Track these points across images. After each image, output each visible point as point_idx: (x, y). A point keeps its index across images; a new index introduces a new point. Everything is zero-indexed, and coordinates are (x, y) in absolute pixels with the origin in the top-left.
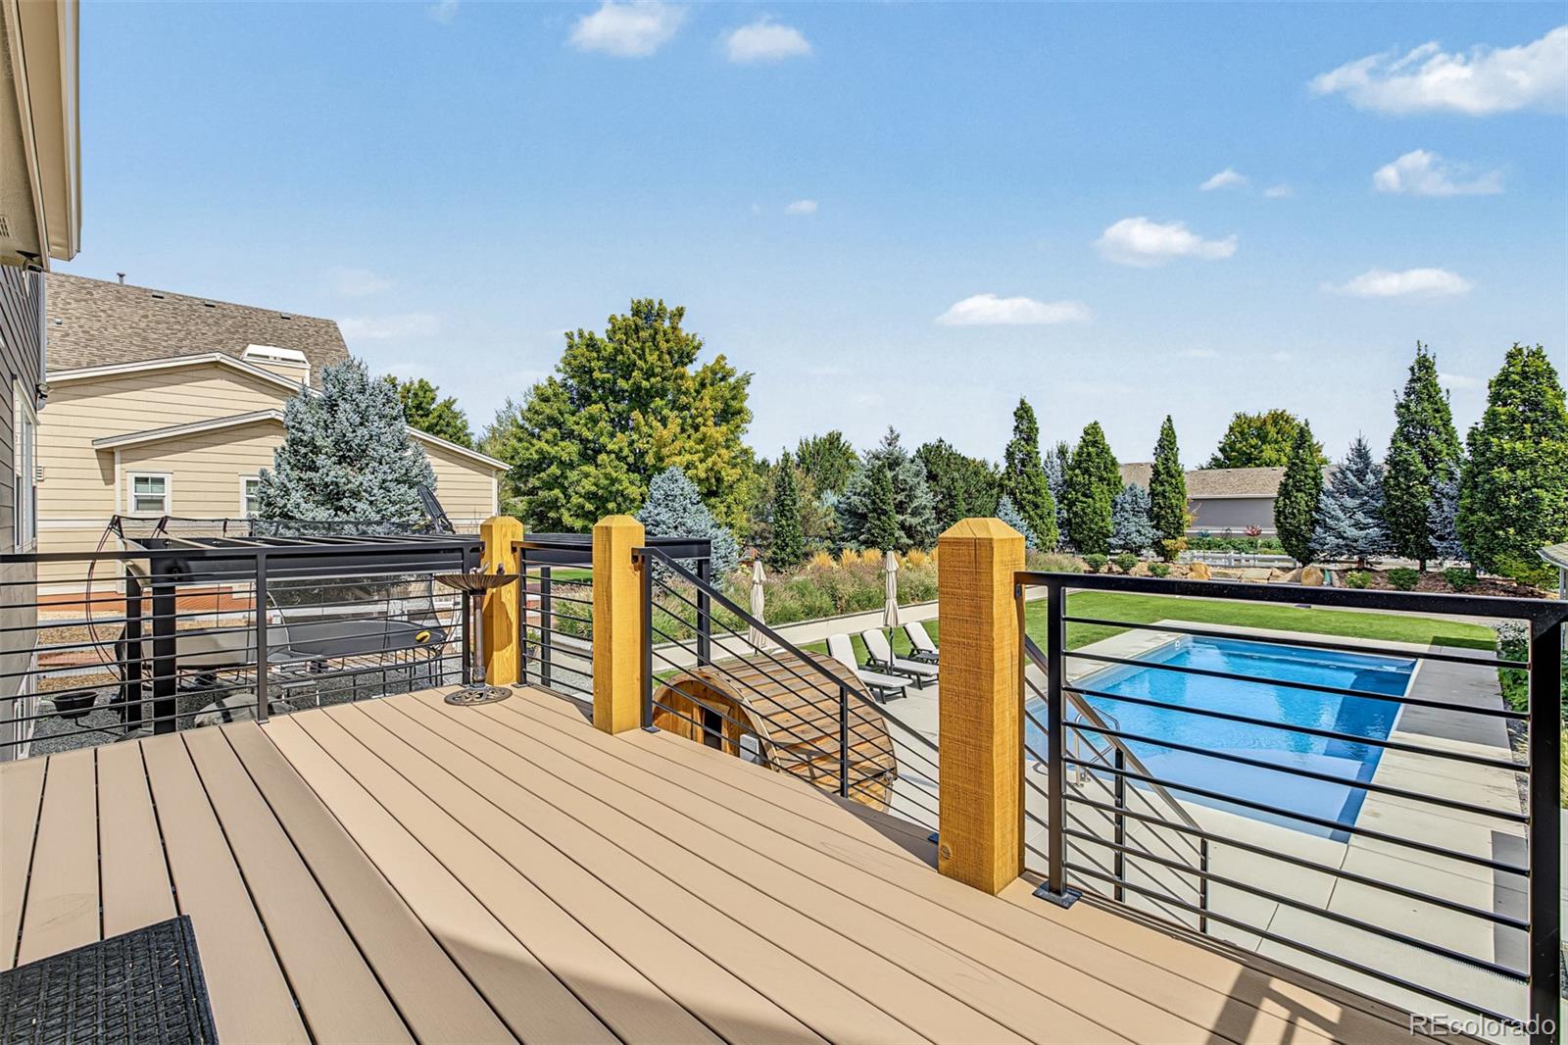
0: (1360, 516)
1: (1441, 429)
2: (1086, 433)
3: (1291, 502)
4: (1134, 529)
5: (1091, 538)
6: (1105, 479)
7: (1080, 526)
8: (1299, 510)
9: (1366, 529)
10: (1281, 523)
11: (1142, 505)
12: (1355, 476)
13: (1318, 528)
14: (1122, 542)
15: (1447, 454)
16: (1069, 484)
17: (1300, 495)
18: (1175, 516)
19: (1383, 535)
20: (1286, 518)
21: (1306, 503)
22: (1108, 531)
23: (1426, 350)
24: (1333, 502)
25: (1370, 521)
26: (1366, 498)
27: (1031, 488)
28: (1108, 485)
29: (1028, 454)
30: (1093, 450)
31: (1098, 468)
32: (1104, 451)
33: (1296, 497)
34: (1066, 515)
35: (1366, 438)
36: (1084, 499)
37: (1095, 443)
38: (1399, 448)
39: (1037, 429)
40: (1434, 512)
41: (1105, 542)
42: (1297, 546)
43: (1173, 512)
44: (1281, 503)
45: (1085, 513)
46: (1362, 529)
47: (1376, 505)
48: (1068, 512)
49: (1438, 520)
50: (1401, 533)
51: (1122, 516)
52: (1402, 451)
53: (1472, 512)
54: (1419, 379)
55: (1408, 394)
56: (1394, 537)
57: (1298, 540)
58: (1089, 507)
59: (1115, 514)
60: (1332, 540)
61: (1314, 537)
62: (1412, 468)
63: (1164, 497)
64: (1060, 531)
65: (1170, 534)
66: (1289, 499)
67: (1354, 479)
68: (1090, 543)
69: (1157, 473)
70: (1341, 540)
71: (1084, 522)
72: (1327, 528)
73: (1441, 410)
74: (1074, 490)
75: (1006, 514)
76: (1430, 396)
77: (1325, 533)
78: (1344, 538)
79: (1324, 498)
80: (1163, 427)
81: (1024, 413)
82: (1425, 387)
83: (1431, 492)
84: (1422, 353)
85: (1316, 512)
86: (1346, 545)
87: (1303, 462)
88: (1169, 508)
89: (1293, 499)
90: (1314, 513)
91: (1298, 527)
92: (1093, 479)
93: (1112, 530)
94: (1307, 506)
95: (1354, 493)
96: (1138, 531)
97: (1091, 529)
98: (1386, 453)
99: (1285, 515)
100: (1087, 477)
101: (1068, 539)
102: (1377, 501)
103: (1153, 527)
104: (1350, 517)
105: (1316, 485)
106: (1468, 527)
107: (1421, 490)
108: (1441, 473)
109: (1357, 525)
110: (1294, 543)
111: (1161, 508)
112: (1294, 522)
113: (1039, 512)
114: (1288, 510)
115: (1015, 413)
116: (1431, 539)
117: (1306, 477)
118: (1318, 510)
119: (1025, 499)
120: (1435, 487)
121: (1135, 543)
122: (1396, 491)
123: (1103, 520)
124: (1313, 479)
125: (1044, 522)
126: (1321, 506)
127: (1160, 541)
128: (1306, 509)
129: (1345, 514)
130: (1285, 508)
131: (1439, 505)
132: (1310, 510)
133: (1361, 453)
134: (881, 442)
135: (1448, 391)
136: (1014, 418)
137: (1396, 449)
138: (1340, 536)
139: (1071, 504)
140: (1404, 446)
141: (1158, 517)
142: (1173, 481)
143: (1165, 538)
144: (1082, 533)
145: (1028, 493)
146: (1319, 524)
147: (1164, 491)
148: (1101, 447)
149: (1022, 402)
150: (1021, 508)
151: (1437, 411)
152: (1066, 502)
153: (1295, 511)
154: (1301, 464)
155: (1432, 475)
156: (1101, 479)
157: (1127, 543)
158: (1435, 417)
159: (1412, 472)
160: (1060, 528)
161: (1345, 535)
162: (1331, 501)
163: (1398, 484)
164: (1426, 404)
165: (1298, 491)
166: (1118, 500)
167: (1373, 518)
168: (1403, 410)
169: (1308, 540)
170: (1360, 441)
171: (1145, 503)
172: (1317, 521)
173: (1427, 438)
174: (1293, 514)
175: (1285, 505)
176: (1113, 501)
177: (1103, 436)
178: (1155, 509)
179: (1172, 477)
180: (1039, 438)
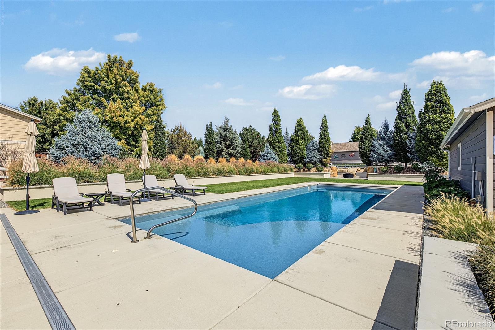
0: (385, 147)
1: (411, 115)
2: (298, 122)
3: (364, 144)
4: (313, 155)
5: (299, 159)
6: (304, 138)
7: (295, 155)
8: (366, 147)
9: (387, 152)
10: (361, 152)
11: (316, 147)
12: (384, 133)
13: (372, 152)
14: (309, 160)
15: (413, 124)
16: (292, 140)
17: (366, 141)
18: (327, 151)
19: (393, 154)
20: (362, 150)
21: (368, 144)
22: (304, 156)
23: (407, 87)
24: (377, 143)
25: (389, 149)
26: (387, 141)
27: (277, 141)
28: (305, 140)
29: (277, 128)
30: (300, 127)
31: (301, 134)
32: (304, 128)
33: (365, 142)
34: (291, 151)
35: (387, 120)
36: (296, 145)
37: (300, 125)
38: (398, 122)
39: (280, 120)
40: (409, 144)
41: (304, 161)
42: (366, 160)
43: (326, 149)
44: (361, 145)
45: (296, 150)
46: (386, 152)
47: (391, 143)
48: (291, 150)
49: (410, 147)
50: (398, 153)
51: (309, 151)
52: (399, 123)
53: (420, 142)
54: (404, 98)
55: (400, 103)
56: (396, 154)
57: (366, 157)
58: (298, 148)
59: (307, 150)
60: (376, 156)
61: (371, 156)
62: (402, 129)
63: (323, 144)
64: (289, 157)
65: (325, 157)
66: (363, 143)
67: (384, 135)
68: (299, 161)
69: (321, 135)
70: (379, 156)
71: (296, 154)
72: (375, 152)
73: (411, 108)
74: (294, 142)
75: (267, 150)
76: (408, 104)
77: (374, 154)
78: (381, 156)
79: (374, 141)
80: (323, 119)
81: (275, 114)
82: (406, 100)
83: (408, 137)
84: (405, 88)
85: (372, 147)
86: (381, 158)
87: (368, 130)
88: (325, 148)
89: (364, 143)
90: (371, 147)
91: (366, 152)
92: (299, 138)
93: (306, 156)
94: (369, 145)
95: (383, 139)
96: (314, 156)
97: (299, 156)
98: (394, 125)
99: (362, 149)
100: (297, 137)
101: (291, 160)
102: (391, 142)
103: (319, 155)
104: (382, 148)
105: (372, 137)
106: (419, 147)
107: (404, 137)
108: (411, 130)
109: (385, 151)
110: (365, 158)
111: (322, 148)
112: (365, 151)
113: (280, 149)
114: (363, 147)
115: (272, 114)
116: (408, 154)
117: (369, 135)
118: (372, 146)
119: (275, 145)
120: (409, 136)
121: (313, 161)
122: (397, 137)
123: (303, 153)
124: (371, 135)
125: (282, 153)
126: (373, 144)
127: (322, 160)
128: (369, 146)
129: (381, 147)
130: (362, 146)
131: (410, 141)
132: (370, 147)
133: (386, 126)
134: (222, 123)
135: (413, 102)
136: (272, 115)
137: (396, 123)
138: (379, 154)
139: (292, 147)
140: (399, 122)
141: (321, 151)
142: (326, 138)
143: (323, 158)
144: (296, 157)
145: (276, 142)
146: (373, 151)
147: (323, 141)
148: (302, 126)
149: (275, 110)
150: (274, 148)
151: (410, 109)
152: (291, 147)
153: (365, 147)
154: (367, 130)
155: (408, 131)
156: (302, 138)
157: (310, 161)
158: (409, 111)
159: (402, 131)
160: (288, 156)
161: (381, 154)
162: (376, 142)
163: (397, 135)
164: (406, 106)
165: (366, 139)
166: (308, 145)
167: (389, 148)
168: (399, 109)
169: (369, 157)
170: (385, 121)
171: (317, 146)
172: (372, 150)
173: (407, 119)
174: (364, 148)
175: (362, 145)
176: (306, 146)
177: (303, 123)
178: (320, 148)
179: (325, 136)
180: (281, 123)
